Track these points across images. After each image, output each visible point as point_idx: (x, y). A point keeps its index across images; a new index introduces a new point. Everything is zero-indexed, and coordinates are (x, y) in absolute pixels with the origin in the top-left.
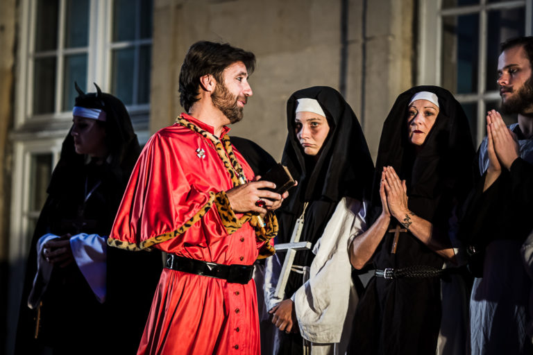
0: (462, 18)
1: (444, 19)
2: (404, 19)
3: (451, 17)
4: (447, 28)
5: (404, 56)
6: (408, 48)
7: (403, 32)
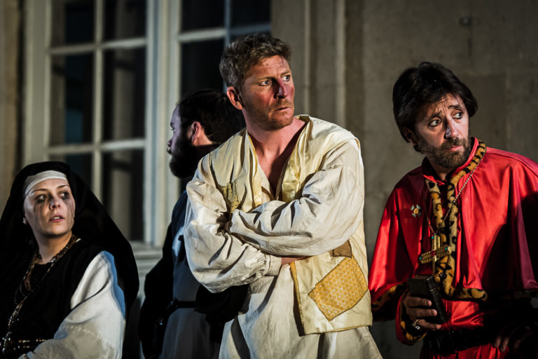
0: (70, 59)
1: (55, 59)
4: (56, 69)
6: (13, 91)
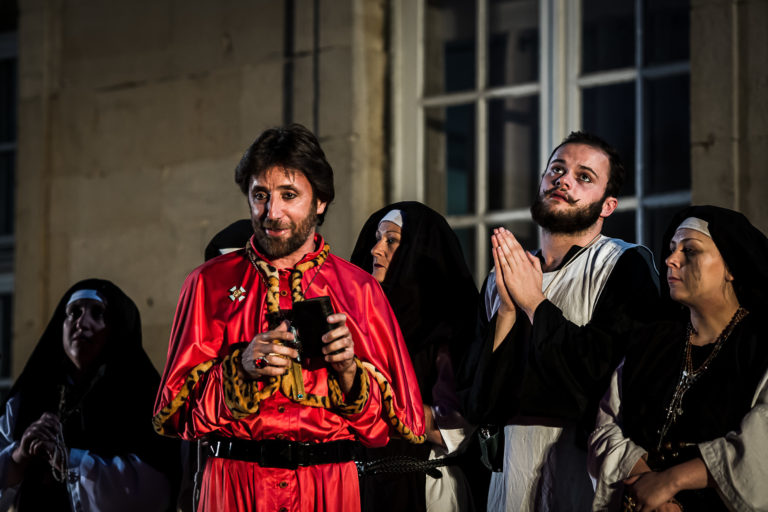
0: (452, 110)
1: (428, 111)
2: (371, 112)
3: (436, 109)
4: (431, 123)
5: (372, 164)
6: (378, 152)
7: (371, 130)
